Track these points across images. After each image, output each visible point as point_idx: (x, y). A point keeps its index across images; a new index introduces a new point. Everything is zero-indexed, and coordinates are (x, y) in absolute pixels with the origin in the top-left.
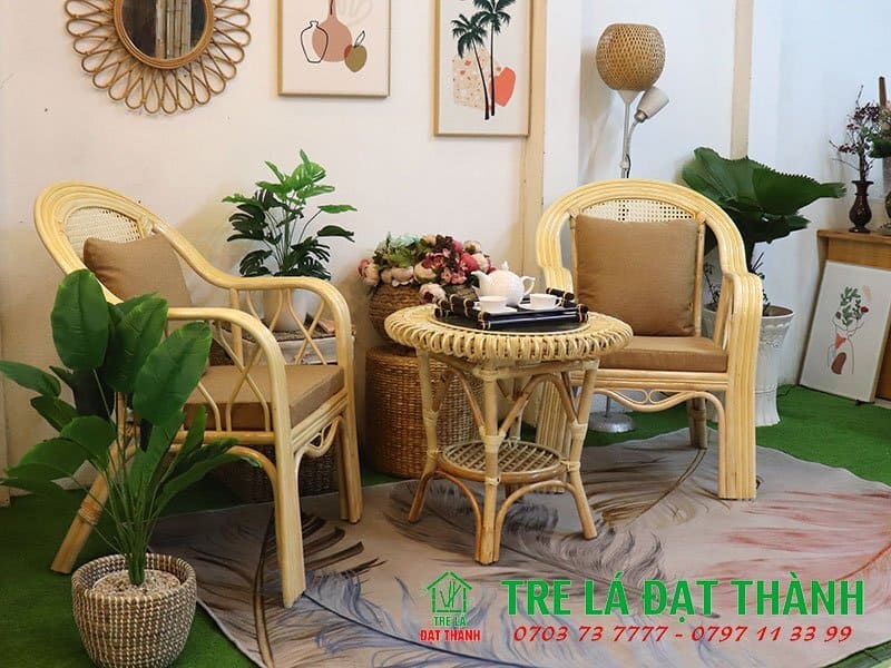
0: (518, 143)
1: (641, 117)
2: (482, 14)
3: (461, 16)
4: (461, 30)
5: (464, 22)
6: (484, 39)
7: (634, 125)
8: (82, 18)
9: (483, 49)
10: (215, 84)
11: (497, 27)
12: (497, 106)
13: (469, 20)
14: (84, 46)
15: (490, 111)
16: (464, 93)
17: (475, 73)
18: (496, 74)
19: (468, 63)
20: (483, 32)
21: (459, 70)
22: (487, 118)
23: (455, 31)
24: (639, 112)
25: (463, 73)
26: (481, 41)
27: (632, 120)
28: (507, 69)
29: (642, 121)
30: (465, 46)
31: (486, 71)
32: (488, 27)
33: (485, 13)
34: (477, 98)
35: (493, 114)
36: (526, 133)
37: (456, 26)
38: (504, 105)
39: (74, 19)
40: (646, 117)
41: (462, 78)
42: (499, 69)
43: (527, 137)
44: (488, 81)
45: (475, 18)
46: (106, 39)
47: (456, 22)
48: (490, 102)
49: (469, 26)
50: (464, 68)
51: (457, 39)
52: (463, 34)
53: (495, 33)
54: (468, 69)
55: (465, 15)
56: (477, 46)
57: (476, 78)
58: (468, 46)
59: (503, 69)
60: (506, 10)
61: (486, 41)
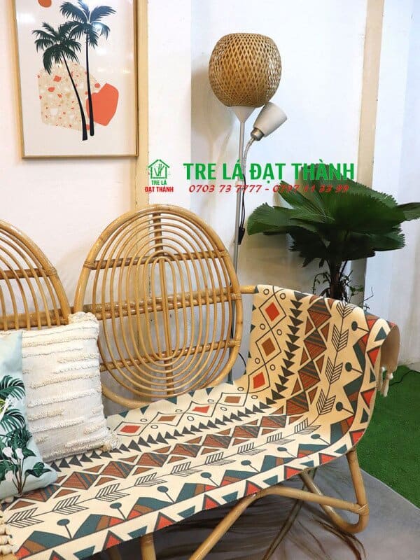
0: (127, 165)
1: (258, 135)
2: (72, 24)
3: (46, 25)
4: (46, 42)
5: (49, 33)
6: (77, 53)
7: (250, 144)
9: (78, 65)
11: (92, 39)
12: (97, 126)
13: (56, 30)
15: (87, 131)
16: (54, 112)
17: (67, 90)
18: (94, 90)
19: (57, 79)
20: (76, 45)
21: (47, 87)
22: (85, 138)
23: (39, 43)
24: (255, 129)
25: (51, 90)
26: (73, 55)
27: (248, 138)
28: (107, 86)
29: (259, 139)
30: (53, 61)
31: (82, 88)
32: (82, 39)
33: (76, 23)
34: (72, 117)
35: (92, 134)
36: (133, 153)
37: (39, 37)
38: (105, 122)
40: (263, 135)
41: (51, 95)
42: (97, 86)
43: (136, 157)
44: (84, 99)
45: (64, 28)
47: (39, 32)
48: (88, 122)
49: (57, 37)
50: (53, 84)
51: (42, 52)
52: (51, 45)
53: (90, 47)
54: (57, 85)
55: (51, 25)
56: (69, 60)
57: (68, 95)
58: (57, 60)
59: (102, 86)
60: (104, 20)
61: (80, 54)
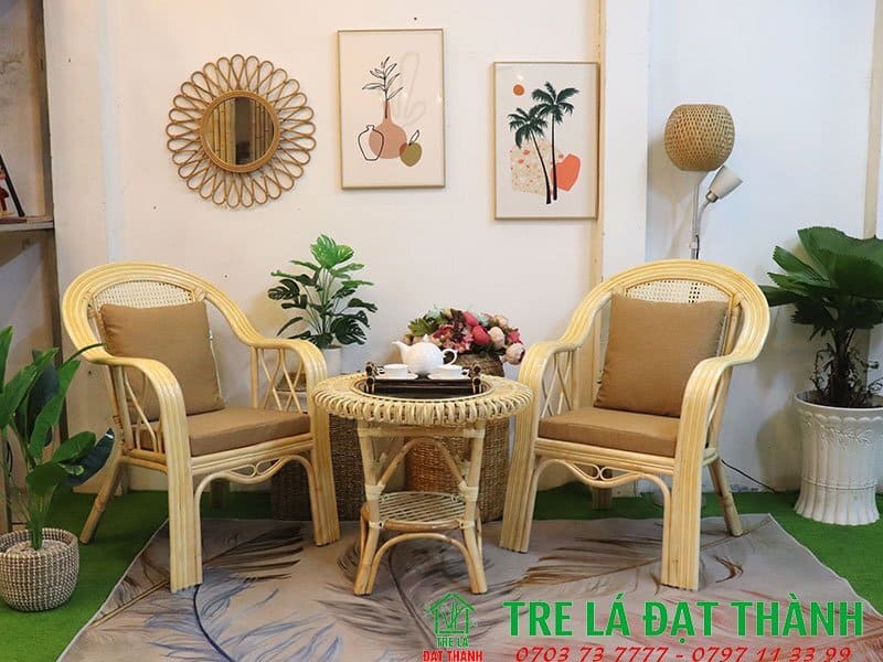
0: (588, 225)
1: (713, 198)
2: (541, 106)
3: (519, 110)
4: (518, 123)
5: (521, 115)
6: (544, 130)
7: (705, 206)
8: (178, 138)
9: (543, 139)
10: (285, 182)
11: (558, 117)
12: (560, 192)
13: (527, 113)
14: (181, 159)
15: (551, 195)
16: (523, 180)
17: (534, 161)
18: (558, 160)
19: (527, 153)
20: (543, 123)
21: (517, 159)
22: (549, 202)
23: (512, 124)
24: (710, 192)
25: (521, 162)
26: (541, 131)
27: (703, 200)
28: (570, 156)
29: (713, 202)
30: (524, 137)
31: (548, 159)
32: (548, 118)
33: (544, 105)
34: (537, 184)
35: (555, 198)
36: (593, 215)
37: (514, 119)
38: (567, 188)
39: (173, 139)
40: (717, 198)
41: (521, 166)
42: (561, 156)
43: (596, 219)
44: (549, 168)
45: (534, 111)
46: (196, 152)
47: (513, 115)
48: (552, 188)
49: (528, 118)
50: (522, 157)
51: (515, 131)
52: (521, 126)
53: (556, 123)
54: (526, 158)
55: (523, 110)
56: (537, 136)
57: (535, 166)
58: (527, 137)
59: (566, 156)
60: (568, 100)
61: (547, 131)
